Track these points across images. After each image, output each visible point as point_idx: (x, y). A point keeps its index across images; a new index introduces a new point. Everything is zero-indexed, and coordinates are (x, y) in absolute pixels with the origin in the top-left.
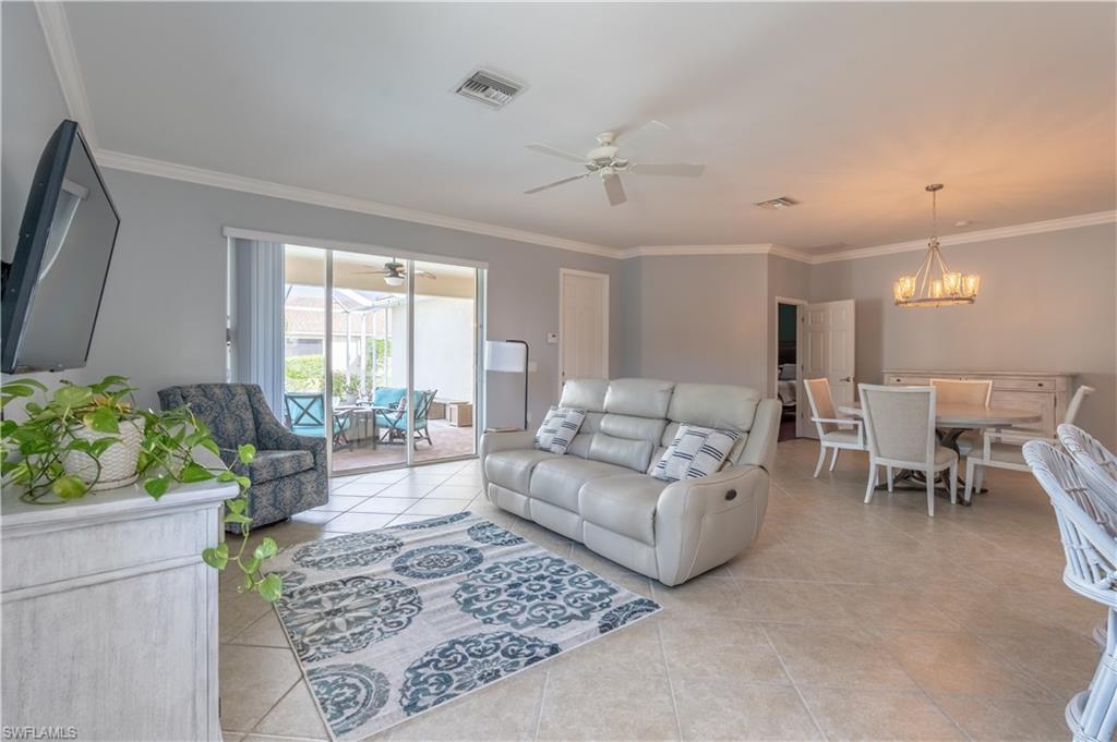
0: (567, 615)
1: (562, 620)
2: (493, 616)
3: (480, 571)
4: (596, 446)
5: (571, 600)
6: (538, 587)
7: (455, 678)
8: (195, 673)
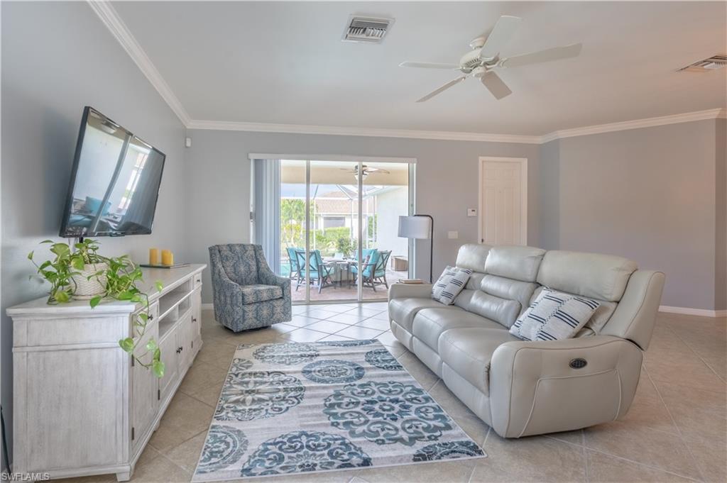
0: (398, 436)
1: (389, 440)
2: (341, 421)
3: (355, 385)
4: (475, 301)
5: (407, 425)
6: (388, 408)
7: (286, 460)
8: (116, 410)
